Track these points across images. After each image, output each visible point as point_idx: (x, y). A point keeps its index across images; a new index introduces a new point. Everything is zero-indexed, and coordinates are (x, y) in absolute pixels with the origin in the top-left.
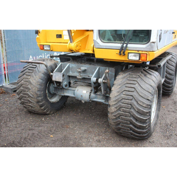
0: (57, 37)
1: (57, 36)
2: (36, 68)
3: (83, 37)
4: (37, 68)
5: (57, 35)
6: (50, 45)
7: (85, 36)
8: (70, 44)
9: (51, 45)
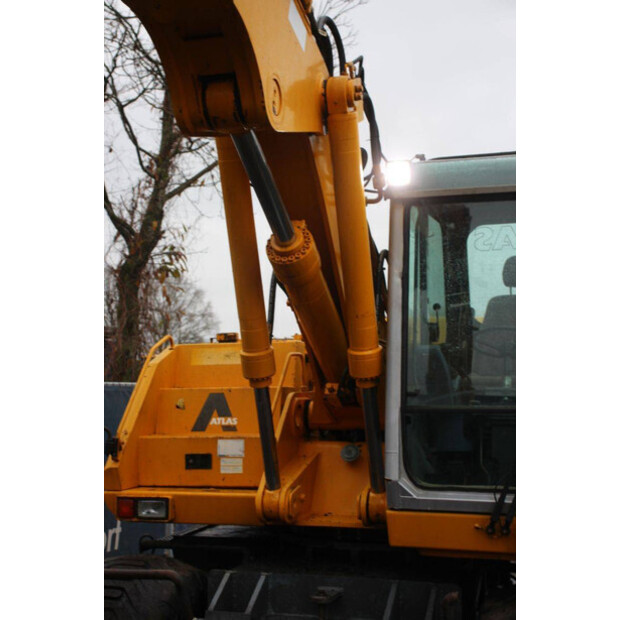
0: (189, 466)
1: (191, 461)
2: (124, 599)
3: (304, 467)
4: (130, 601)
5: (188, 457)
6: (169, 497)
7: (309, 462)
8: (267, 491)
9: (173, 500)
